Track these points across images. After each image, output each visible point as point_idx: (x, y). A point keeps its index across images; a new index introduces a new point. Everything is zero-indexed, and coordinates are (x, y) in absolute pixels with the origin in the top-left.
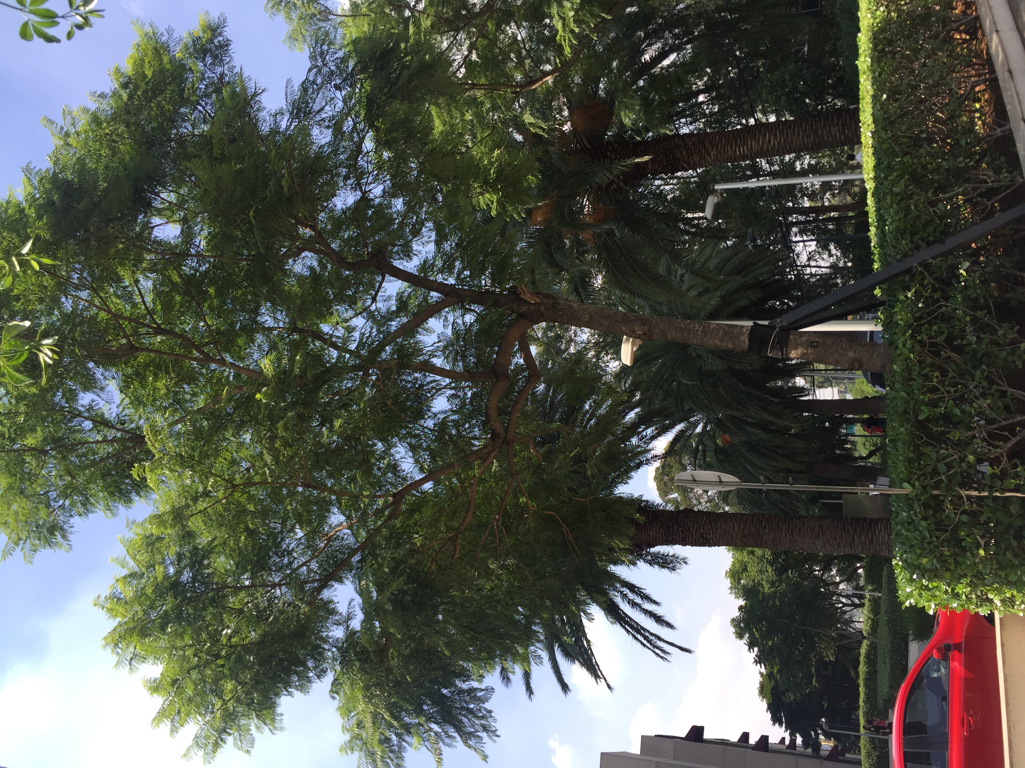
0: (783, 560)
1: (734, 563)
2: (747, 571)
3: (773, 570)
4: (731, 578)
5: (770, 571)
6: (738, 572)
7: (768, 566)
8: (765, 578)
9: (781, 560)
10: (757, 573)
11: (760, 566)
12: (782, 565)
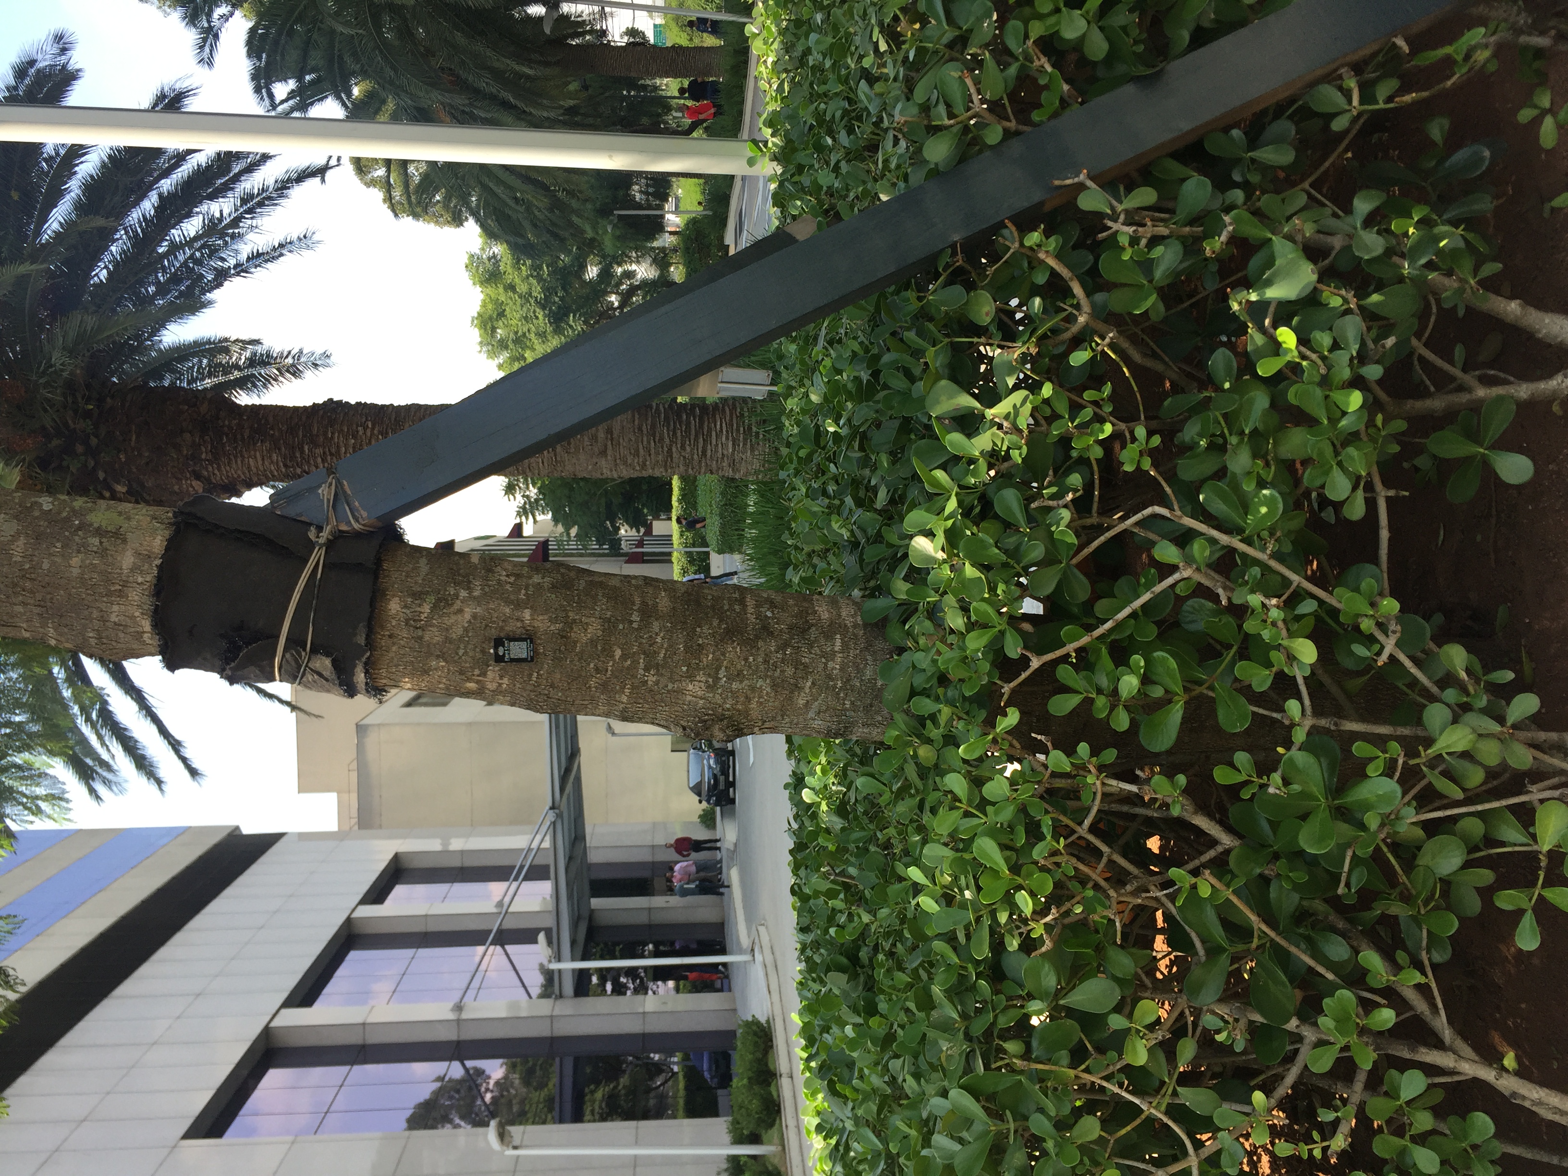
0: (562, 299)
1: (484, 301)
2: (505, 316)
3: (545, 316)
4: (480, 328)
5: (540, 317)
6: (491, 318)
7: (538, 310)
8: (533, 329)
9: (557, 299)
10: (520, 320)
11: (525, 309)
12: (559, 307)
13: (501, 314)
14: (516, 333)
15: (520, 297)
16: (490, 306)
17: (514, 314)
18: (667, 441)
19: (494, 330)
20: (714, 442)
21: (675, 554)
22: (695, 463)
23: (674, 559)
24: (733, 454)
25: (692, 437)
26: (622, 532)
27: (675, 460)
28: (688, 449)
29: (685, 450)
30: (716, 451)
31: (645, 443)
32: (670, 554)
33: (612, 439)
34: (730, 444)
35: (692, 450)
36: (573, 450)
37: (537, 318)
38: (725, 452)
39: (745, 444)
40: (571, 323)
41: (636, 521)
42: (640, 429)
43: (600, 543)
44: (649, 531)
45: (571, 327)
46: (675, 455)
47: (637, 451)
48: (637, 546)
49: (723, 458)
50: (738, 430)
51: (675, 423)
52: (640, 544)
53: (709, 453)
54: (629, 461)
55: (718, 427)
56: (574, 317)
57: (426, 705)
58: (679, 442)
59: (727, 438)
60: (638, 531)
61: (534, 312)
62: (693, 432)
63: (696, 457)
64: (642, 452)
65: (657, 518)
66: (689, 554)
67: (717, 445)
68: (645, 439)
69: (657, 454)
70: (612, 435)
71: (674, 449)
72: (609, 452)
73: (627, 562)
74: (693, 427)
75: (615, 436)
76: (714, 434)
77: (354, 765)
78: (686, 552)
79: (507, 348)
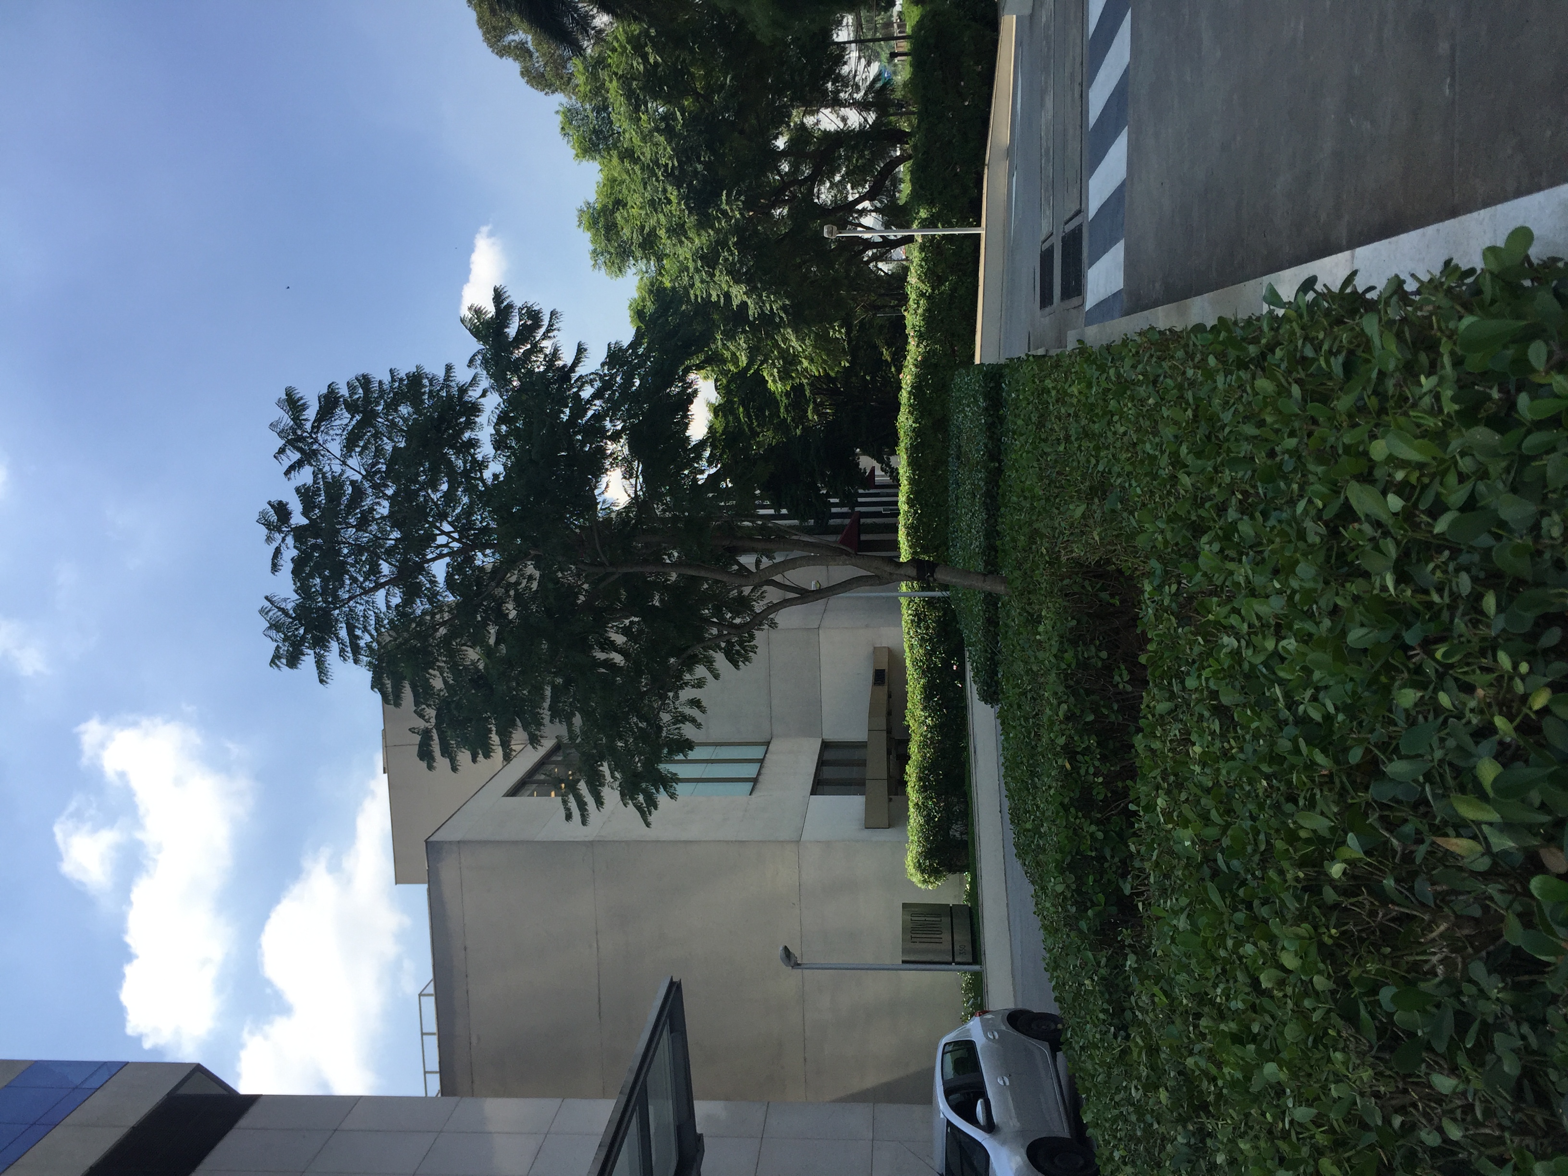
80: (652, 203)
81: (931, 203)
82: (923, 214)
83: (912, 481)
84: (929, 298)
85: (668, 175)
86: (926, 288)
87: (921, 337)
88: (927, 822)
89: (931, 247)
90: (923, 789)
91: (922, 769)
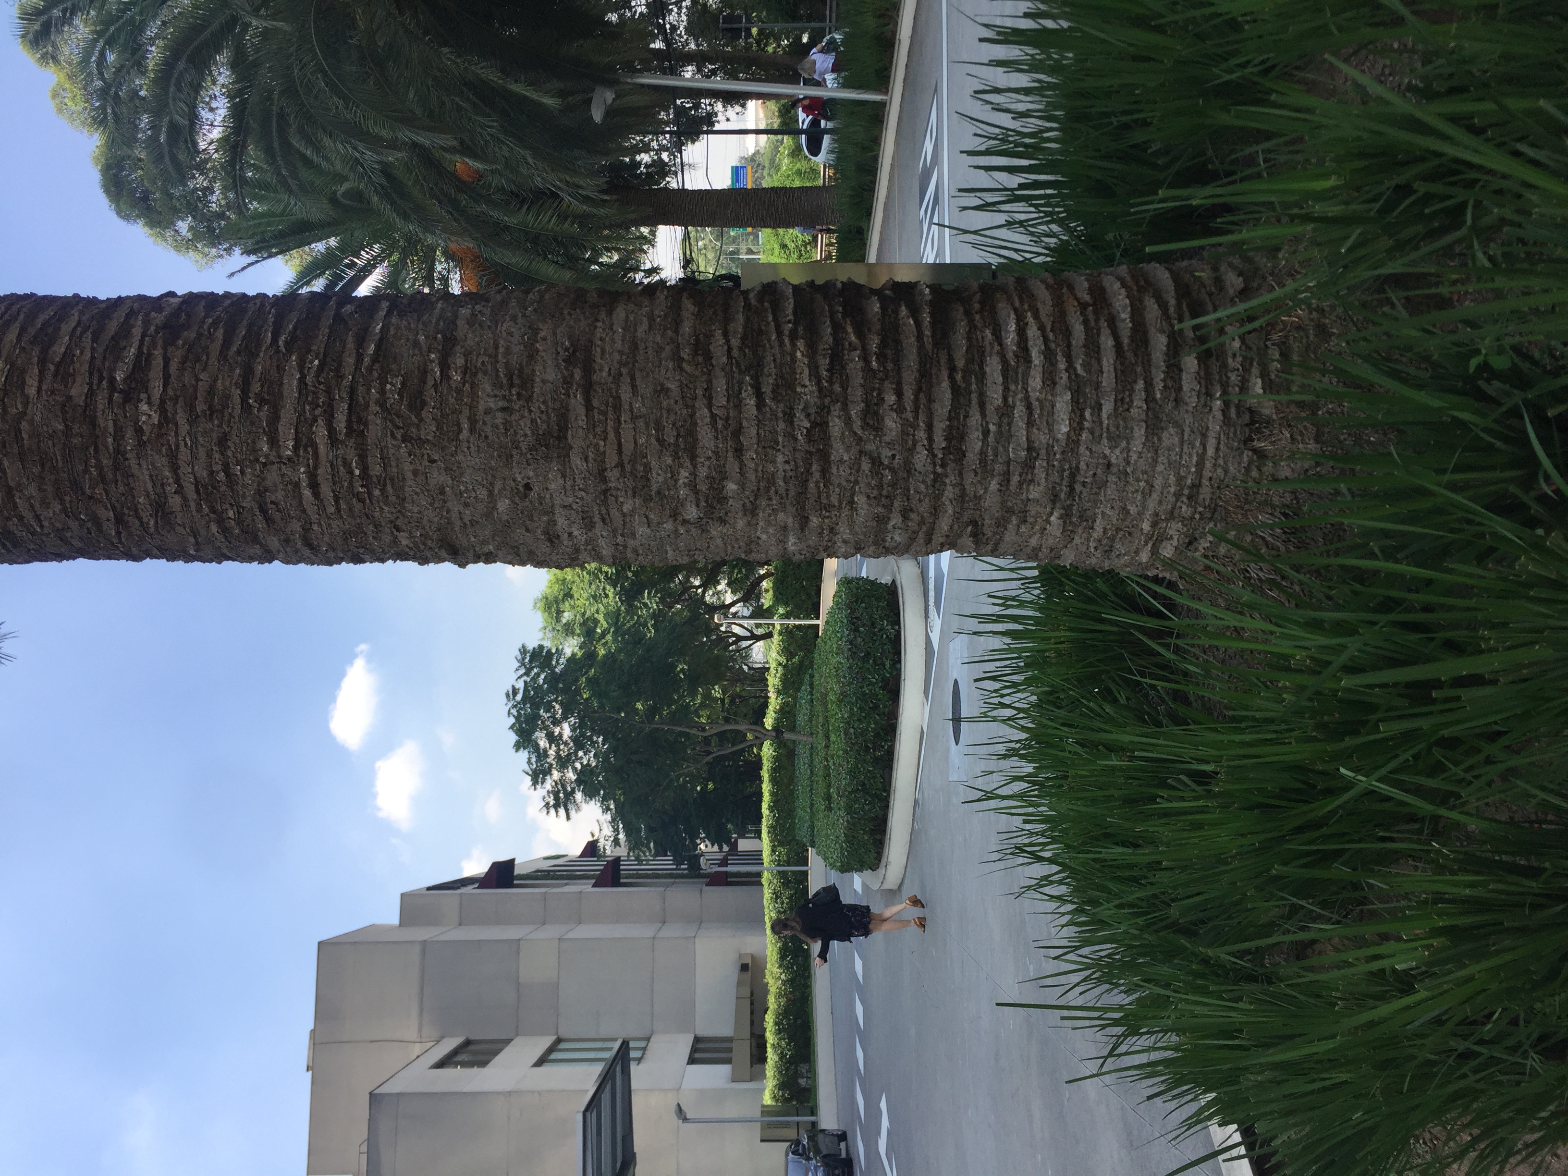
0: (635, 574)
2: (572, 597)
3: (616, 593)
4: (545, 613)
5: (611, 595)
6: (556, 601)
7: (608, 587)
8: (602, 608)
9: (630, 574)
10: (588, 599)
11: (593, 587)
12: (633, 583)
13: (568, 595)
14: (584, 614)
15: (589, 573)
16: (556, 587)
17: (582, 595)
18: (807, 390)
19: (559, 613)
20: (995, 395)
21: (766, 875)
22: (918, 486)
23: (764, 881)
24: (1072, 443)
25: (909, 377)
26: (702, 846)
27: (840, 474)
28: (891, 424)
29: (878, 429)
30: (1005, 436)
31: (721, 400)
32: (759, 875)
33: (588, 388)
34: (1063, 403)
35: (905, 432)
36: (429, 430)
37: (607, 596)
38: (1041, 438)
39: (1123, 403)
40: (646, 601)
41: (718, 837)
42: (701, 348)
43: (678, 861)
44: (734, 847)
45: (645, 605)
46: (839, 452)
47: (689, 433)
48: (720, 865)
49: (1028, 466)
50: (1092, 348)
51: (837, 328)
52: (724, 862)
53: (974, 443)
54: (657, 478)
55: (1011, 338)
56: (649, 593)
57: (465, 1064)
58: (857, 393)
59: (1050, 380)
60: (721, 848)
61: (604, 589)
62: (911, 360)
63: (921, 458)
64: (706, 437)
65: (742, 836)
66: (782, 875)
67: (1006, 411)
68: (720, 385)
69: (767, 445)
70: (588, 370)
71: (836, 426)
72: (577, 438)
73: (708, 885)
74: (910, 342)
75: (602, 375)
76: (993, 368)
77: (364, 1148)
78: (779, 872)
79: (573, 633)
80: (594, 597)
81: (786, 604)
82: (781, 610)
83: (772, 794)
84: (785, 667)
85: (607, 578)
86: (783, 660)
87: (779, 692)
88: (781, 1059)
89: (787, 632)
90: (779, 1032)
91: (778, 1015)
